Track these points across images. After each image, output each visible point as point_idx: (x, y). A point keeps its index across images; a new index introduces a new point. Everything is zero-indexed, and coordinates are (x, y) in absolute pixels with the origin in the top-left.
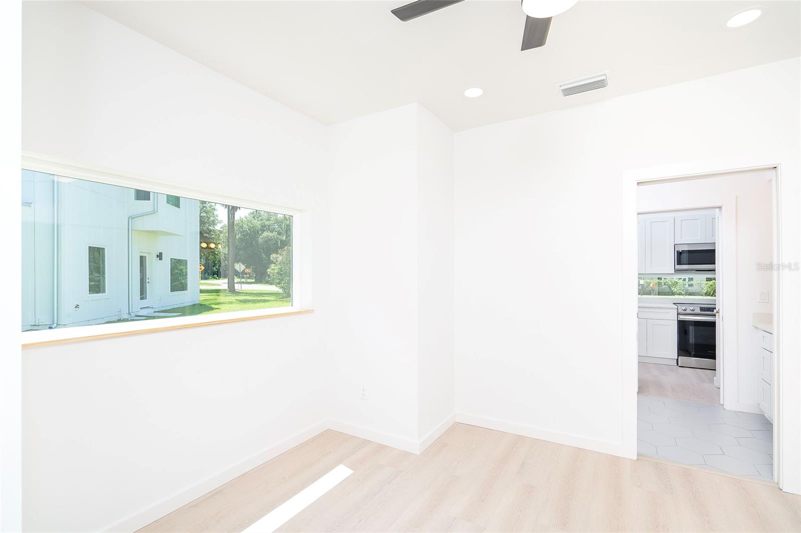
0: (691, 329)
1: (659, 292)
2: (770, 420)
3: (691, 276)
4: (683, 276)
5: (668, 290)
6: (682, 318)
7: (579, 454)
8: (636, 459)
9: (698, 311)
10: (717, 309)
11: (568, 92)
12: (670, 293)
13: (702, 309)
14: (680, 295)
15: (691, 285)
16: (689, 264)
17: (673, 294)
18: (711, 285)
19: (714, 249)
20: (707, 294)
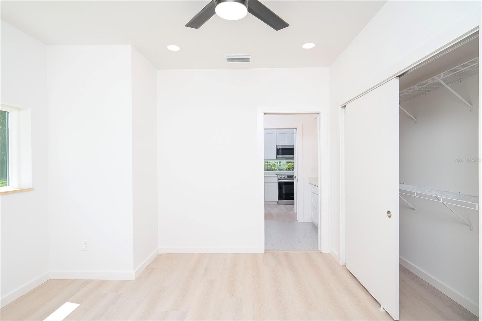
0: (284, 186)
1: (268, 169)
2: (317, 225)
3: (280, 161)
4: (278, 161)
5: (270, 168)
6: (280, 181)
7: (236, 257)
8: (264, 253)
9: (286, 177)
10: (295, 176)
11: (230, 60)
12: (271, 170)
13: (288, 176)
14: (276, 170)
15: (280, 166)
16: (282, 155)
17: (273, 170)
18: (289, 165)
19: (293, 148)
20: (287, 169)
